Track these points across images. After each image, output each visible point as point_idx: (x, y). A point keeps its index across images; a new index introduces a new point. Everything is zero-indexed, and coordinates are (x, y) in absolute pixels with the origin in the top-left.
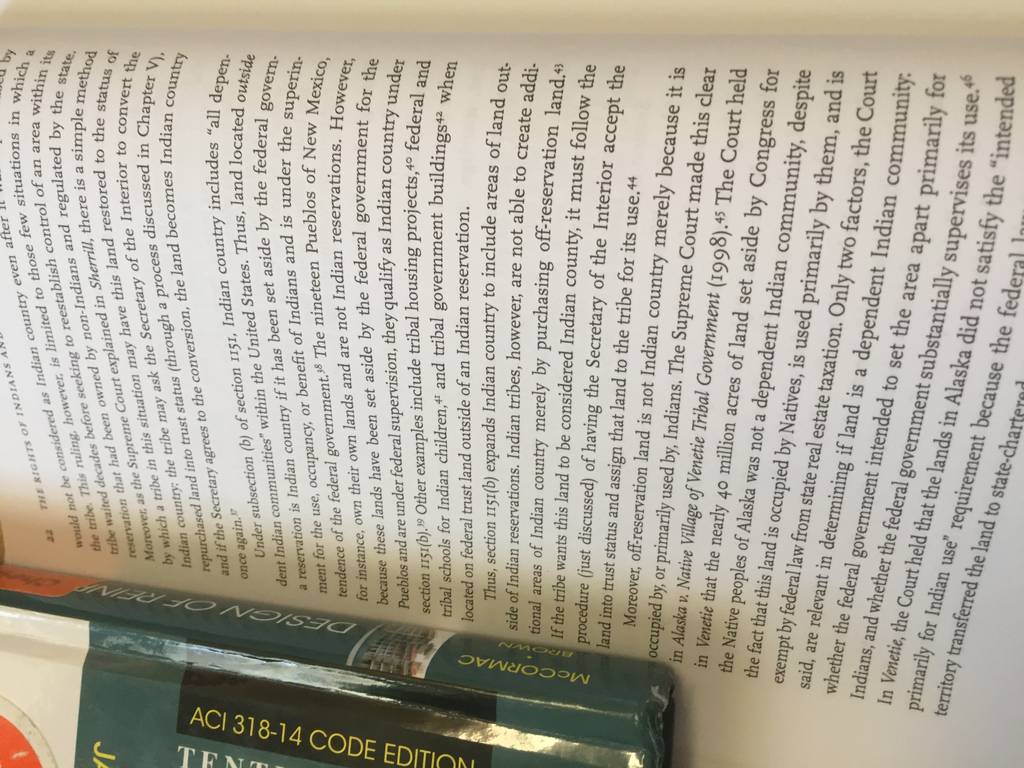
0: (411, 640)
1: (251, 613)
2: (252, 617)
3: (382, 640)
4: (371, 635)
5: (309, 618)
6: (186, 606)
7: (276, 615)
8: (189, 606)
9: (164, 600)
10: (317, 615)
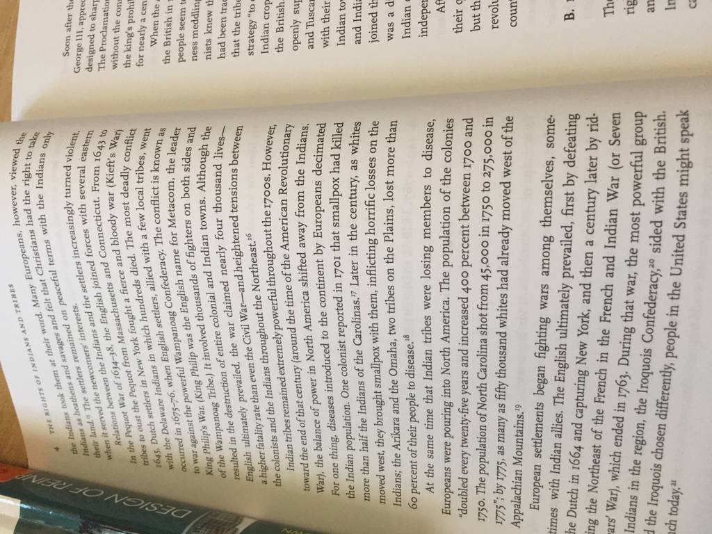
0: (224, 525)
1: (125, 500)
2: (124, 503)
3: (205, 524)
4: (199, 520)
5: (162, 506)
6: (84, 493)
7: (141, 502)
8: (86, 493)
9: (70, 488)
10: (168, 503)
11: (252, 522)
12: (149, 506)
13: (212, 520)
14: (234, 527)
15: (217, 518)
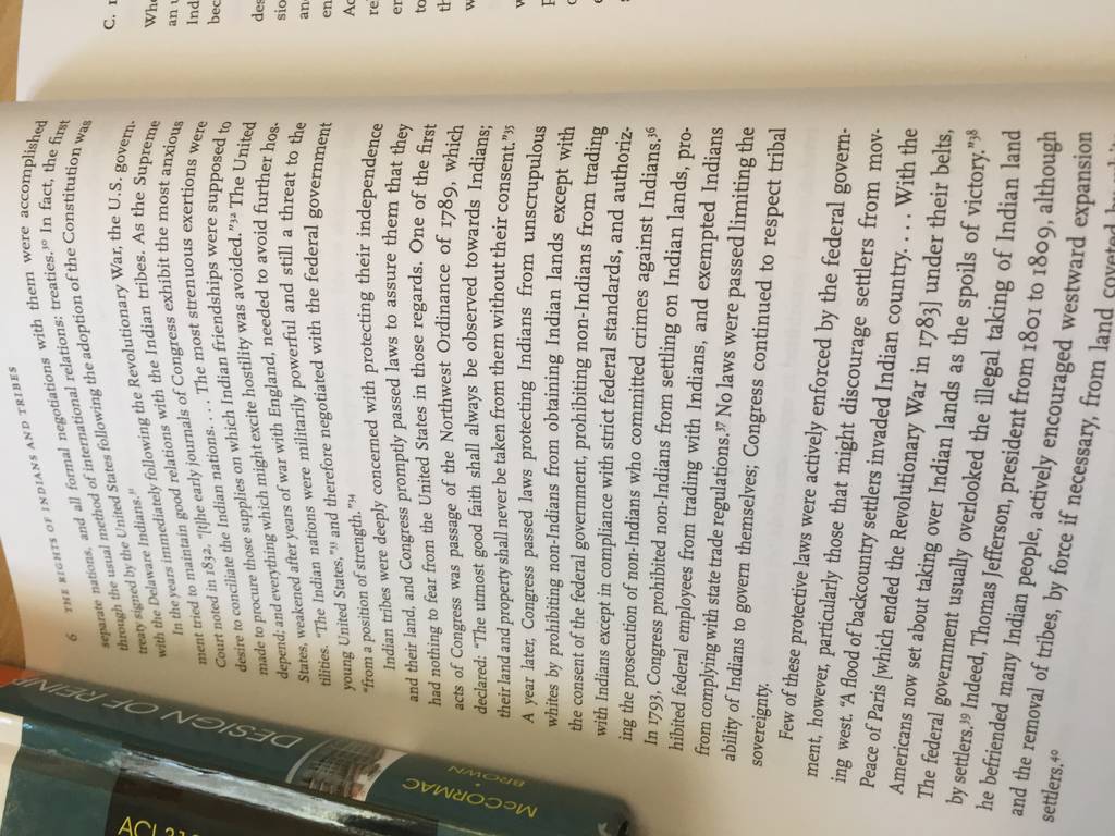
0: (356, 759)
1: (194, 720)
2: (194, 724)
3: (325, 758)
4: (318, 750)
5: (254, 729)
6: (127, 708)
7: (219, 723)
8: (130, 708)
9: (102, 700)
10: (263, 726)
11: (401, 755)
12: (234, 730)
13: (336, 751)
14: (373, 762)
15: (343, 750)
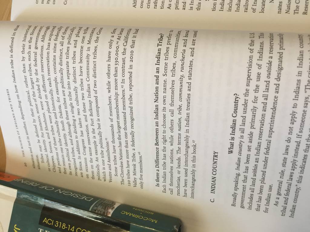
0: (108, 205)
1: (64, 192)
3: (100, 204)
5: (80, 195)
7: (71, 193)
8: (46, 188)
9: (39, 186)
10: (82, 194)
11: (120, 204)
12: (75, 196)
14: (112, 206)
15: (104, 202)
